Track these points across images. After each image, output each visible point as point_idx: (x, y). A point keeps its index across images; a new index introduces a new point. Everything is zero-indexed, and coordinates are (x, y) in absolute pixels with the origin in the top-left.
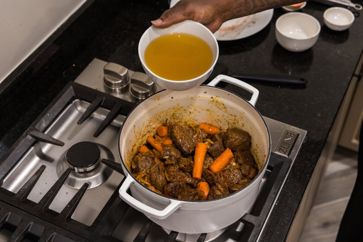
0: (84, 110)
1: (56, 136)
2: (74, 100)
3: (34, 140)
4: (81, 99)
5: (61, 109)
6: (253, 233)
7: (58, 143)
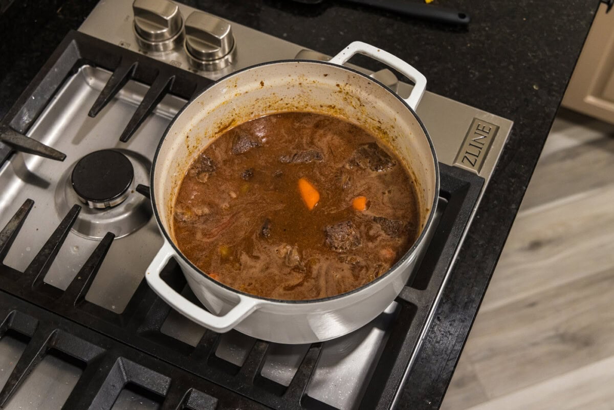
0: (102, 85)
1: (48, 141)
2: (80, 66)
3: (9, 149)
4: (94, 64)
5: (56, 87)
6: (415, 322)
7: (54, 155)
